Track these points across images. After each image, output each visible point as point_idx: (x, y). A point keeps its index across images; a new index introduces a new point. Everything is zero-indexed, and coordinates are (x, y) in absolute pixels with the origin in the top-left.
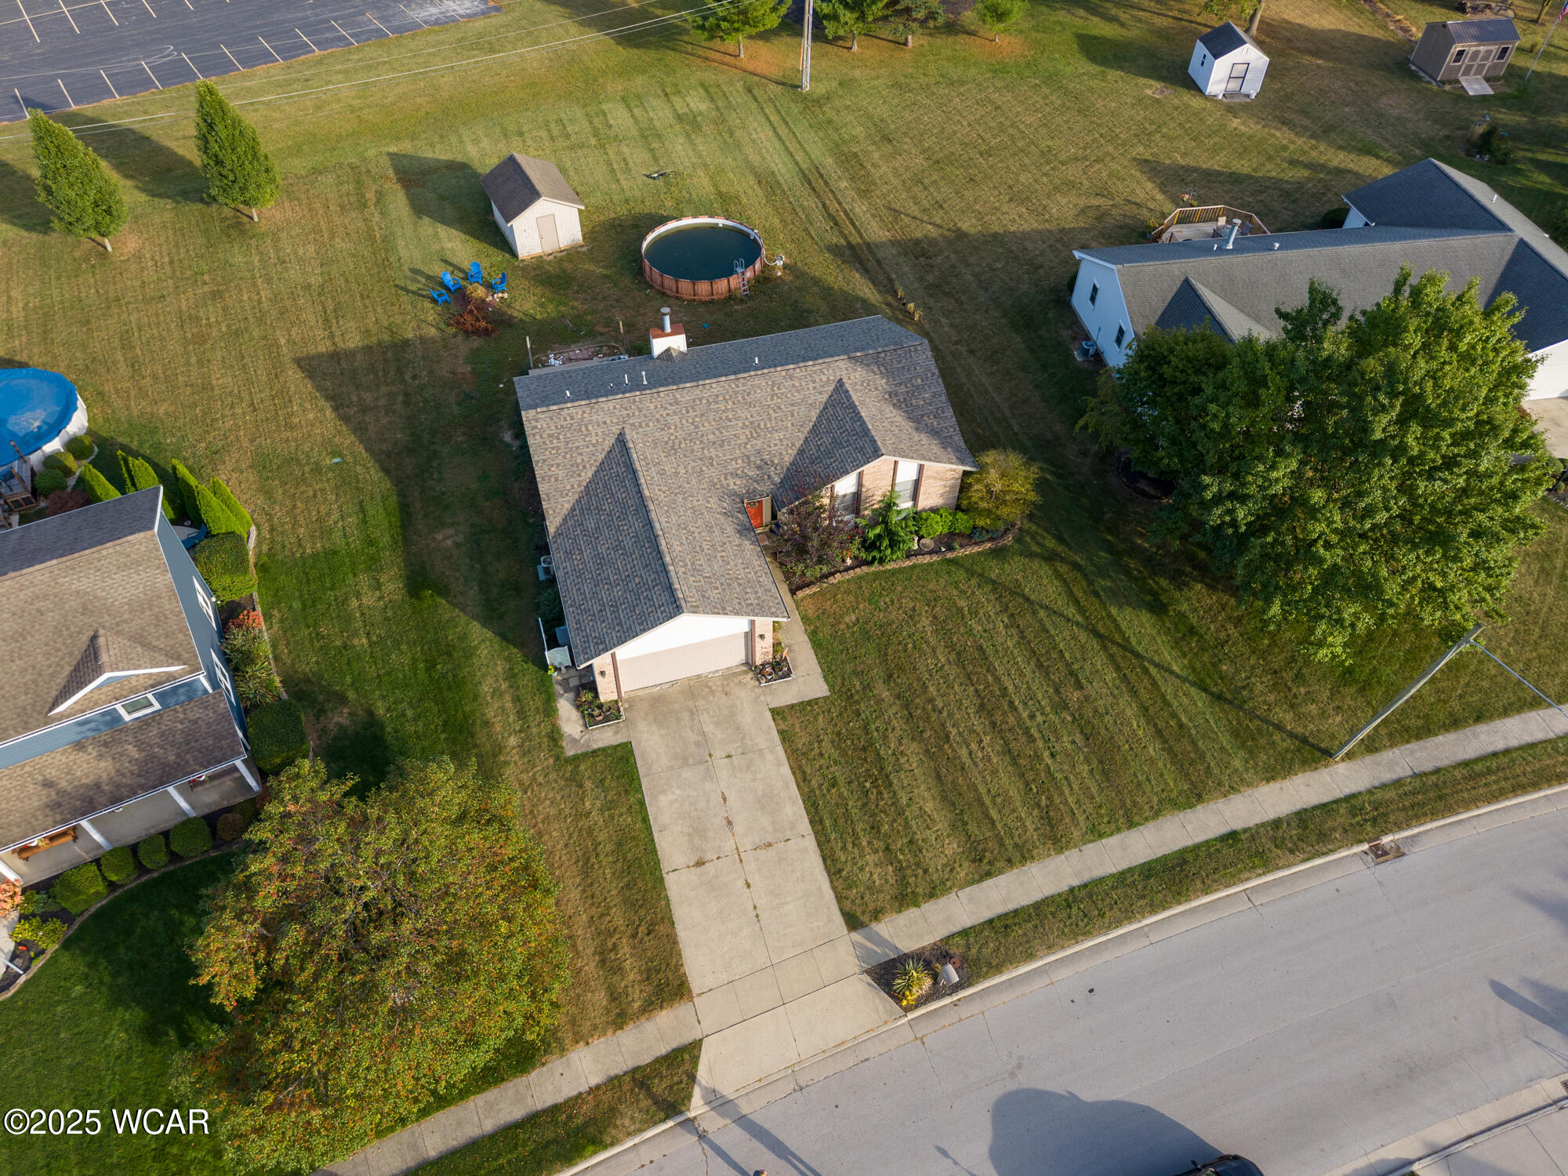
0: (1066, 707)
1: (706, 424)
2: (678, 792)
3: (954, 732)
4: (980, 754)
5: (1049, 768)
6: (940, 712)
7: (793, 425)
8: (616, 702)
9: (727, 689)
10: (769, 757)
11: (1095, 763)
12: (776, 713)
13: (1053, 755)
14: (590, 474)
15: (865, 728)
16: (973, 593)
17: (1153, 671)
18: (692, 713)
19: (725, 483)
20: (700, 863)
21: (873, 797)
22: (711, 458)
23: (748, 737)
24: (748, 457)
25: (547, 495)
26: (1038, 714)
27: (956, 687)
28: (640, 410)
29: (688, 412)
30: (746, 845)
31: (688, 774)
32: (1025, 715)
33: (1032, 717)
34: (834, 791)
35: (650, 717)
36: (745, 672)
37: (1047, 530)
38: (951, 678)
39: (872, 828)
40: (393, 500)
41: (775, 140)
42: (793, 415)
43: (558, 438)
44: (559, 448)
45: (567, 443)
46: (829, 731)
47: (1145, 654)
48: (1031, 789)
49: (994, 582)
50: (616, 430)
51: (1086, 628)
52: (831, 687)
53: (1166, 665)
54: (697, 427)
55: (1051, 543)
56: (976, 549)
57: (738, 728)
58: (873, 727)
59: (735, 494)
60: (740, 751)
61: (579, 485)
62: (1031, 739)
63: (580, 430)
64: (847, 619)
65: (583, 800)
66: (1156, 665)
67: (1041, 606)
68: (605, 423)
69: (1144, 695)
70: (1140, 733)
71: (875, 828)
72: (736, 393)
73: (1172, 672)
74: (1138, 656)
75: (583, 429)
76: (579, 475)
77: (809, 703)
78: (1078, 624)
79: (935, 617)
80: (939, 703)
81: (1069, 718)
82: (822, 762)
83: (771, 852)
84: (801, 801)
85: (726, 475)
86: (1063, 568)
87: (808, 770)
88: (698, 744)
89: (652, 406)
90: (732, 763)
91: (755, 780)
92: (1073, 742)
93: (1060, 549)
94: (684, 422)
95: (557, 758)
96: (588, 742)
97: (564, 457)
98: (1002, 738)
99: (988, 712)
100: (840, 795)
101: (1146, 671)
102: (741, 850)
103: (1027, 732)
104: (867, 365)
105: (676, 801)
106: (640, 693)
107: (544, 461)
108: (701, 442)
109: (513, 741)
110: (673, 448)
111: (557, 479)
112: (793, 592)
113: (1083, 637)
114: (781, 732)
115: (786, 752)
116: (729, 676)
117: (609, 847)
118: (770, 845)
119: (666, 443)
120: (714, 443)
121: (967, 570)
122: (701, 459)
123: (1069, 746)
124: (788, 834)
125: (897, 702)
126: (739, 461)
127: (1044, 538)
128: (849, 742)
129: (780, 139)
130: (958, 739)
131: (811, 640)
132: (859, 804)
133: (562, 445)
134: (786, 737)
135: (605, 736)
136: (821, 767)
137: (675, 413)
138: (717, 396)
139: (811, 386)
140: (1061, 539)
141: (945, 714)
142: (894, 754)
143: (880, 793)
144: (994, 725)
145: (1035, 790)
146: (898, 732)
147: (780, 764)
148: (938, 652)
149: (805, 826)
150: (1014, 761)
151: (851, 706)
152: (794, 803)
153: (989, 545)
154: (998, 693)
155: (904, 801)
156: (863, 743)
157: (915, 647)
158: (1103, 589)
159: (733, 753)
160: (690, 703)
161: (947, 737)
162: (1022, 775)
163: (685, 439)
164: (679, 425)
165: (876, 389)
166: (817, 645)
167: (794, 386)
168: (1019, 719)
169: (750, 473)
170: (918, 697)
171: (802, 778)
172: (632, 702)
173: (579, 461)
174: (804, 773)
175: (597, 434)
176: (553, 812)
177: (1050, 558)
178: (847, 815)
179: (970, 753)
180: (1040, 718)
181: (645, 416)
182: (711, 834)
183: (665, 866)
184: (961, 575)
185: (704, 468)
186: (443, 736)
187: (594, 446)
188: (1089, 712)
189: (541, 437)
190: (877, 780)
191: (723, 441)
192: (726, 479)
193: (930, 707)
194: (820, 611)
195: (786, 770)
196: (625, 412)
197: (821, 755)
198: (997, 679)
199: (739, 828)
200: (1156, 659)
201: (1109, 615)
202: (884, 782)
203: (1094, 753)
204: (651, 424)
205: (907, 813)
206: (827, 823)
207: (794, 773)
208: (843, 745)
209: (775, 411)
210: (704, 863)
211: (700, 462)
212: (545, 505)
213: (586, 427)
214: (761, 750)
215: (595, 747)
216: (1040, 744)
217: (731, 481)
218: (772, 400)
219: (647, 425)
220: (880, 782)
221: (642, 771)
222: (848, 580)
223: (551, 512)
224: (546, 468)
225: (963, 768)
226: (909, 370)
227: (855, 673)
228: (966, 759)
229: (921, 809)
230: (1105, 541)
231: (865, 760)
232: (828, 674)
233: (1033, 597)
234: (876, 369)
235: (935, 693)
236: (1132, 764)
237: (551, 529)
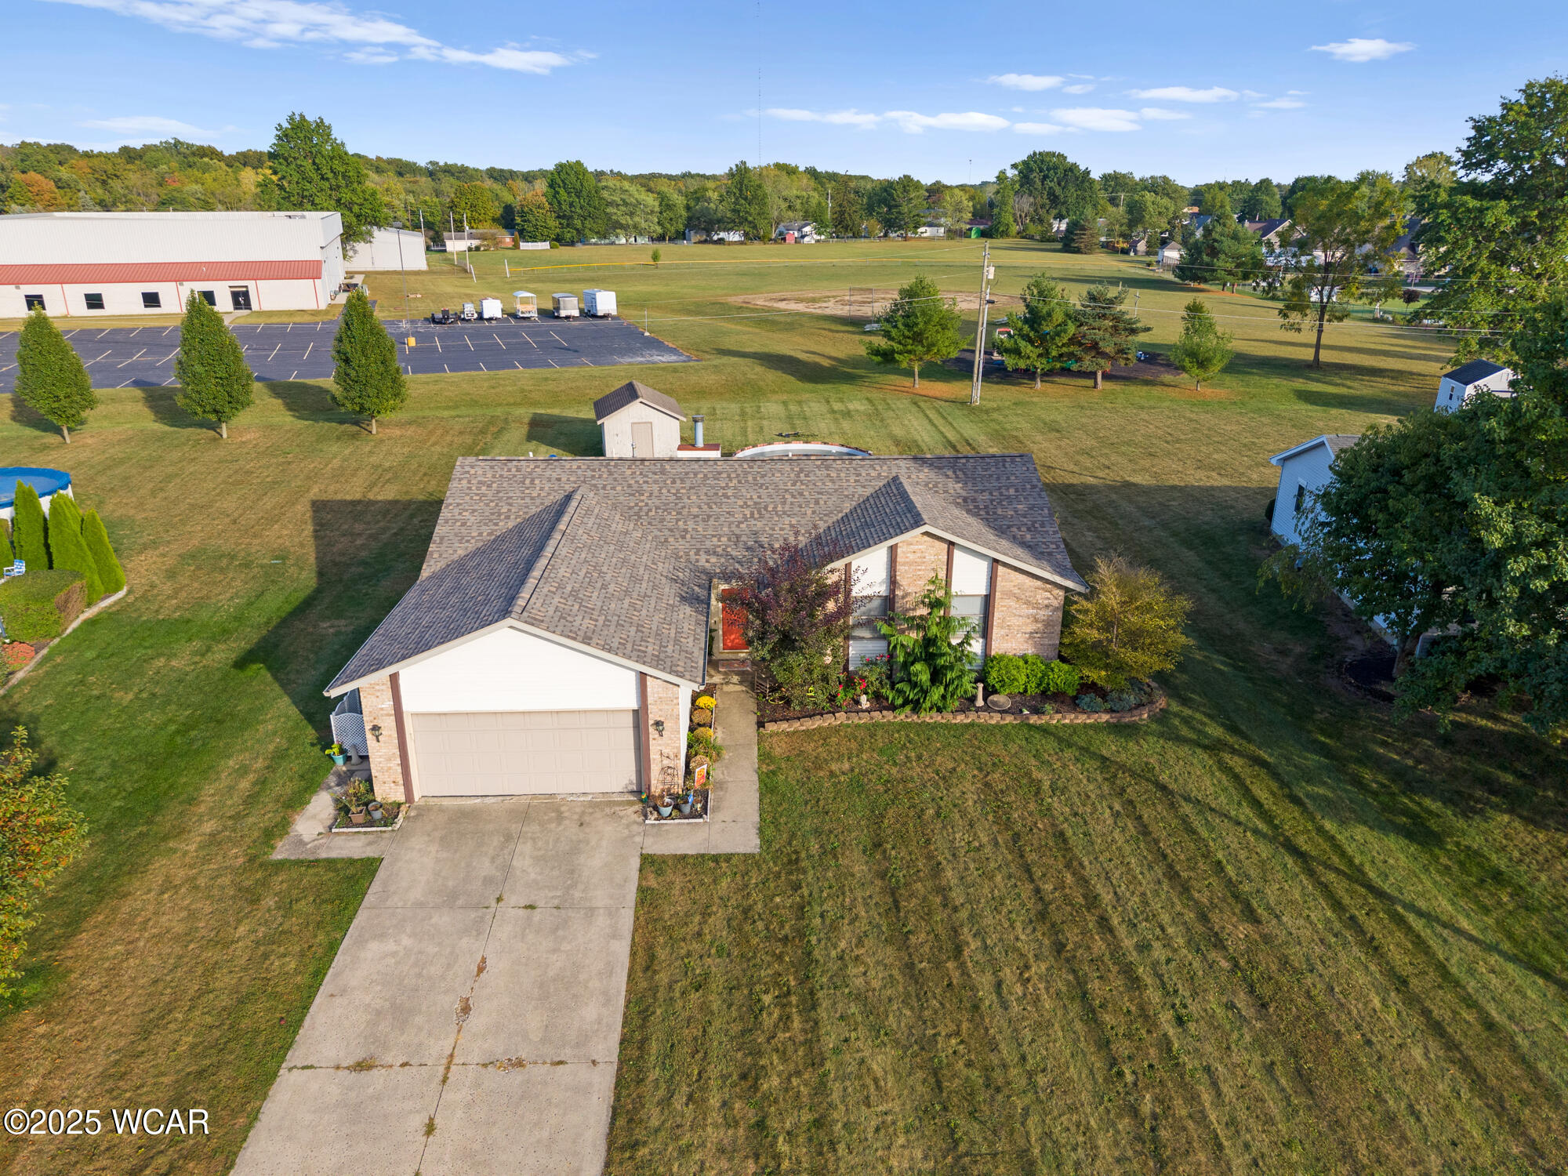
0: (1219, 944)
1: (694, 497)
2: (406, 941)
3: (975, 944)
4: (1019, 989)
5: (1169, 1044)
6: (955, 909)
7: (814, 512)
8: (399, 805)
9: (587, 818)
10: (601, 921)
11: (1278, 1055)
12: (650, 863)
13: (1180, 1021)
14: (511, 524)
15: (801, 910)
16: (1064, 766)
17: (1411, 918)
18: (508, 838)
19: (693, 557)
20: (362, 1066)
21: (768, 1021)
22: (686, 531)
23: (581, 887)
24: (738, 537)
25: (442, 538)
26: (1156, 945)
27: (999, 878)
28: (611, 473)
29: (674, 482)
30: (474, 1050)
31: (442, 920)
32: (1128, 943)
33: (1143, 947)
34: (694, 996)
35: (438, 834)
36: (630, 803)
37: (1211, 717)
38: (993, 865)
39: (744, 1077)
42: (817, 502)
43: (489, 486)
44: (485, 495)
45: (498, 492)
46: (733, 902)
47: (1396, 894)
48: (1120, 1074)
49: (1104, 759)
50: (568, 488)
51: (1272, 840)
52: (766, 842)
53: (1445, 918)
54: (680, 498)
55: (1215, 731)
56: (1082, 719)
57: (572, 872)
58: (817, 909)
59: (704, 571)
60: (556, 902)
61: (489, 534)
62: (1134, 982)
63: (523, 482)
64: (834, 767)
65: (239, 921)
66: (1420, 914)
67: (1188, 799)
68: (559, 480)
69: (1399, 957)
70: (1391, 1019)
71: (750, 1077)
72: (746, 473)
73: (1459, 932)
74: (1380, 894)
75: (527, 481)
76: (496, 524)
77: (716, 859)
78: (1256, 831)
79: (987, 785)
80: (958, 896)
81: (1225, 964)
82: (695, 946)
83: (517, 1077)
84: (622, 1002)
85: (698, 550)
86: (1236, 763)
87: (662, 954)
88: (488, 881)
89: (629, 472)
90: (529, 918)
91: (555, 951)
92: (1230, 1006)
93: (1230, 739)
94: (664, 491)
95: (252, 859)
96: (317, 848)
97: (487, 505)
98: (1074, 971)
99: (1053, 925)
100: (704, 1007)
101: (1400, 921)
102: (456, 1060)
103: (1128, 971)
104: (940, 468)
105: (394, 954)
106: (446, 802)
107: (458, 505)
108: (679, 513)
109: (209, 827)
110: (637, 514)
111: (463, 524)
112: (761, 724)
113: (1264, 850)
114: (642, 890)
115: (637, 918)
116: (603, 805)
117: (225, 1001)
118: (520, 1063)
119: (630, 508)
120: (696, 516)
121: (1060, 740)
122: (671, 530)
123: (1220, 1012)
124: (566, 1053)
125: (879, 882)
126: (724, 539)
127: (1205, 724)
128: (760, 925)
129: (933, 425)
130: (979, 957)
131: (761, 781)
132: (736, 1028)
133: (490, 494)
134: (646, 898)
135: (352, 845)
136: (689, 955)
137: (655, 482)
138: (720, 473)
139: (852, 479)
140: (1233, 729)
141: (964, 914)
142: (841, 958)
143: (786, 1019)
144: (1059, 948)
145: (1129, 1078)
146: (862, 926)
147: (615, 935)
148: (978, 827)
149: (607, 1048)
150: (1091, 1015)
151: (790, 873)
152: (607, 1002)
153: (1105, 717)
154: (1081, 901)
155: (830, 1042)
156: (787, 929)
157: (938, 814)
158: (1308, 796)
159: (541, 904)
160: (514, 828)
161: (958, 951)
162: (1104, 1044)
163: (657, 508)
164: (656, 493)
165: (945, 492)
166: (768, 787)
167: (828, 475)
168: (1115, 949)
169: (734, 553)
170: (920, 880)
171: (644, 961)
172: (423, 811)
173: (504, 510)
174: (652, 957)
175: (542, 489)
176: (179, 928)
177: (1213, 747)
178: (700, 1047)
179: (999, 984)
180: (1159, 952)
181: (615, 480)
182: (419, 1020)
183: (295, 1057)
184: (1051, 745)
185: (671, 539)
186: (117, 804)
187: (532, 498)
188: (1268, 962)
189: (469, 482)
190: (789, 993)
191: (709, 516)
192: (697, 554)
193: (938, 900)
194: (796, 752)
195: (621, 950)
196: (589, 473)
197: (699, 934)
198: (1083, 881)
199: (477, 1021)
200: (1422, 904)
201: (1320, 830)
202: (803, 1001)
203: (1277, 1033)
204: (619, 488)
205: (828, 1065)
206: (654, 1047)
207: (633, 954)
208: (747, 928)
209: (793, 496)
210: (370, 1067)
211: (667, 533)
212: (432, 547)
213: (532, 481)
214: (592, 909)
215: (323, 855)
216: (1154, 995)
217: (703, 557)
218: (794, 484)
219: (613, 488)
220: (794, 999)
221: (370, 898)
222: (857, 726)
223: (436, 555)
224: (456, 511)
225: (976, 1008)
226: (998, 479)
227: (817, 832)
228: (989, 998)
229: (862, 1061)
230: (1316, 741)
231: (780, 958)
232: (769, 823)
233: (1173, 786)
234: (950, 473)
235: (954, 882)
236: (1370, 1072)
237: (426, 572)
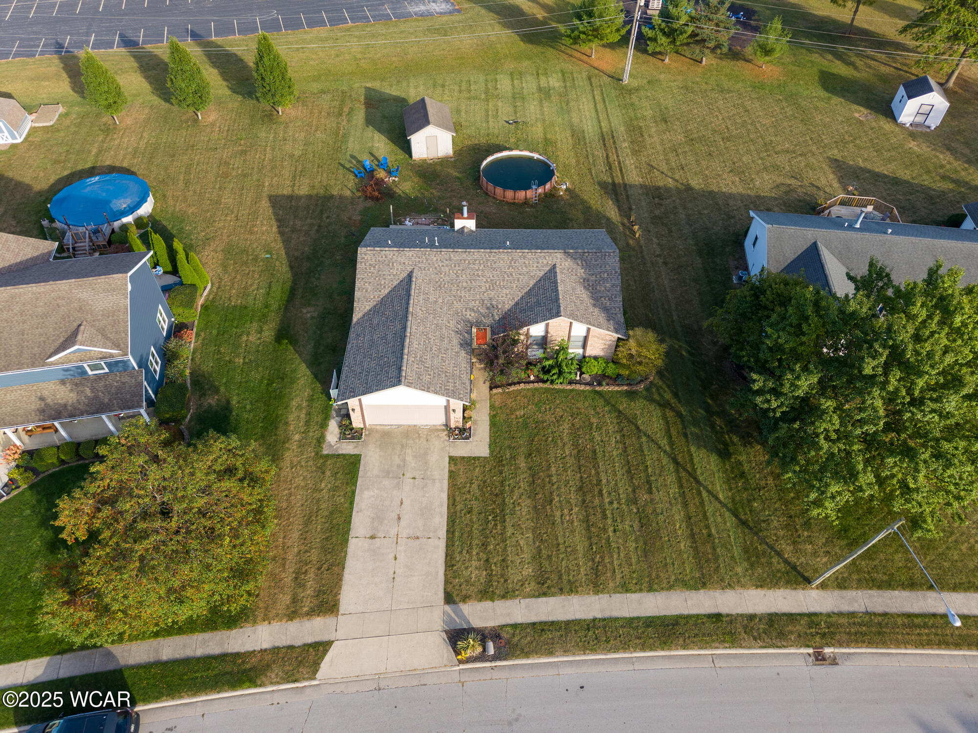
0: (635, 503)
1: (464, 276)
2: (376, 491)
3: (557, 499)
4: (568, 518)
5: (609, 539)
6: (553, 485)
7: (517, 286)
8: (362, 429)
9: (429, 438)
10: (437, 485)
11: (641, 544)
12: (452, 459)
13: (615, 531)
14: (387, 292)
15: (502, 483)
16: (604, 416)
17: (705, 494)
18: (403, 446)
19: (464, 313)
20: (373, 537)
21: (490, 526)
22: (461, 297)
23: (430, 470)
24: (483, 301)
25: (359, 299)
26: (615, 502)
27: (569, 472)
28: (427, 260)
29: (455, 266)
30: (404, 534)
31: (386, 482)
32: (607, 500)
33: (611, 503)
34: (468, 516)
35: (378, 443)
36: (443, 430)
37: (668, 387)
38: (568, 465)
39: (483, 545)
40: (288, 285)
41: (593, 111)
42: (518, 281)
43: (374, 267)
44: (373, 273)
45: (379, 271)
46: (480, 478)
47: (703, 482)
48: (592, 548)
49: (620, 412)
50: (409, 269)
51: (669, 456)
52: (491, 452)
53: (715, 493)
54: (458, 276)
55: (668, 396)
56: (616, 388)
57: (426, 463)
58: (507, 483)
59: (469, 321)
60: (422, 476)
61: (378, 297)
62: (605, 517)
63: (389, 265)
64: (518, 413)
65: (321, 481)
66: (708, 491)
67: (645, 435)
68: (404, 263)
69: (692, 509)
70: (679, 532)
71: (485, 545)
72: (488, 260)
73: (717, 499)
74: (698, 482)
75: (391, 264)
76: (380, 291)
77: (474, 458)
78: (665, 452)
79: (573, 425)
80: (554, 479)
81: (635, 510)
82: (468, 496)
83: (417, 542)
84: (446, 517)
85: (466, 309)
86: (670, 414)
87: (458, 499)
88: (399, 466)
89: (435, 259)
90: (414, 483)
91: (424, 496)
92: (632, 526)
93: (673, 401)
94: (451, 272)
95: (317, 454)
96: (337, 448)
97: (375, 279)
98: (586, 511)
99: (584, 493)
100: (471, 520)
101: (699, 493)
102: (399, 536)
103: (604, 512)
104: (575, 259)
105: (373, 496)
106: (378, 427)
107: (363, 279)
108: (458, 286)
109: (297, 437)
110: (440, 286)
111: (366, 291)
112: (491, 388)
113: (665, 460)
114: (450, 472)
115: (449, 484)
116: (433, 430)
117: (326, 513)
118: (418, 538)
119: (437, 282)
120: (465, 288)
121: (605, 400)
122: (454, 296)
123: (628, 528)
124: (431, 535)
125: (529, 472)
126: (477, 302)
127: (665, 392)
128: (489, 488)
129: (596, 111)
130: (557, 504)
131: (490, 420)
132: (481, 528)
133: (375, 272)
134: (452, 475)
135: (348, 448)
136: (466, 500)
137: (447, 266)
138: (475, 260)
139: (535, 265)
140: (676, 395)
141: (555, 487)
142: (513, 503)
143: (496, 525)
144: (584, 501)
145: (594, 550)
146: (521, 491)
147: (442, 491)
148: (566, 447)
149: (443, 533)
150: (588, 529)
151: (499, 466)
152: (442, 517)
153: (625, 388)
154: (595, 482)
155: (509, 534)
156: (497, 491)
157: (553, 440)
158: (691, 433)
159: (417, 477)
160: (404, 441)
161: (551, 501)
162: (590, 538)
163: (448, 282)
164: (447, 273)
165: (576, 275)
166: (493, 424)
167: (524, 263)
168: (602, 502)
169: (482, 311)
170: (542, 472)
171: (452, 502)
172: (371, 431)
173: (383, 283)
174: (455, 500)
175: (397, 269)
176: (302, 484)
177: (664, 405)
178: (470, 533)
179: (562, 516)
180: (615, 505)
181: (429, 264)
182: (386, 522)
183: (352, 533)
184: (601, 402)
185: (455, 302)
186: (260, 425)
187: (394, 275)
188: (650, 510)
189: (365, 265)
190: (497, 516)
191: (471, 288)
192: (466, 311)
193: (548, 480)
194: (504, 404)
195: (444, 496)
196: (417, 259)
197: (469, 492)
198: (598, 473)
199: (403, 522)
200: (710, 487)
201: (689, 451)
202: (501, 519)
203: (643, 536)
204: (431, 269)
205: (507, 542)
206: (457, 534)
207: (449, 499)
208: (485, 490)
209: (508, 276)
210: (375, 538)
211: (453, 298)
212: (355, 304)
213: (393, 264)
214: (434, 480)
215: (340, 452)
216: (609, 521)
217: (468, 313)
218: (508, 269)
219: (428, 270)
220: (498, 518)
221: (361, 473)
222: (528, 389)
223: (357, 309)
224: (362, 283)
225: (553, 524)
226: (601, 267)
227: (510, 447)
228: (558, 519)
229: (517, 541)
230: (705, 402)
231: (494, 502)
232: (493, 444)
233: (642, 428)
234: (579, 262)
235: (554, 472)
236: (666, 550)
237: (355, 320)
